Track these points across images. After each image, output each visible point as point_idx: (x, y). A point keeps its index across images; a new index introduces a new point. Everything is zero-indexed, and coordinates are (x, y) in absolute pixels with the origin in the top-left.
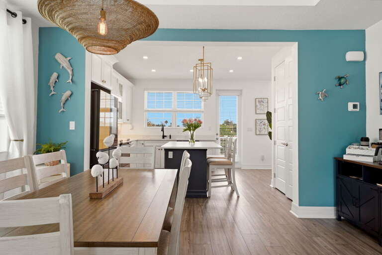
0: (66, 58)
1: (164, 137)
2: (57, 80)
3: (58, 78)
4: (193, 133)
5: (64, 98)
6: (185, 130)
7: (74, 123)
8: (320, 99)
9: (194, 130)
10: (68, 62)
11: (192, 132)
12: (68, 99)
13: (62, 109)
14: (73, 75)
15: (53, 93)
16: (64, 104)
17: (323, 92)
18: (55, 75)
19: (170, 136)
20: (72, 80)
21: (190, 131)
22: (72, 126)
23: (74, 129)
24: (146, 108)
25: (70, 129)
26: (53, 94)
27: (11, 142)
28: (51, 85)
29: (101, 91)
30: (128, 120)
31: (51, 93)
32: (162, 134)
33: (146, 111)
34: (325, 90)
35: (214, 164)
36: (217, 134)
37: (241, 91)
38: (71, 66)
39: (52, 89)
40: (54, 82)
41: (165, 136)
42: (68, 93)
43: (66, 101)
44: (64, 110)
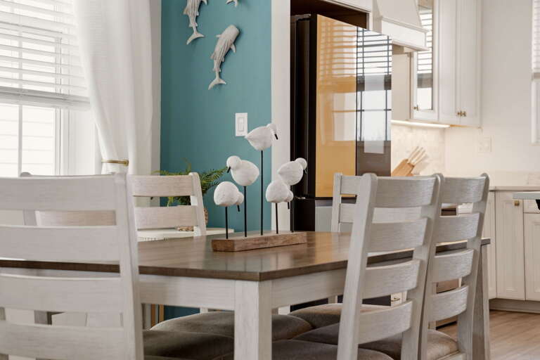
5: (219, 49)
7: (245, 115)
12: (230, 49)
13: (217, 80)
15: (195, 35)
16: (221, 64)
22: (242, 124)
26: (196, 40)
27: (104, 165)
28: (190, 16)
29: (321, 19)
30: (461, 114)
31: (190, 35)
39: (193, 24)
40: (197, 6)
42: (230, 32)
43: (226, 56)
44: (222, 82)
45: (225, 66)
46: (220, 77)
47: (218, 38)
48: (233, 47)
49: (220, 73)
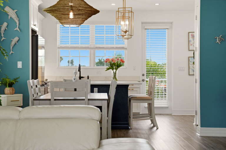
0: (13, 10)
1: (80, 78)
2: (6, 28)
3: (7, 27)
4: (116, 71)
5: (13, 43)
6: (108, 69)
7: (21, 62)
8: (217, 42)
9: (117, 69)
10: (15, 13)
11: (114, 71)
12: (16, 43)
13: (11, 52)
14: (19, 24)
15: (3, 38)
17: (220, 37)
18: (5, 24)
19: (88, 77)
20: (19, 28)
21: (113, 69)
22: (20, 65)
23: (21, 67)
24: (58, 44)
25: (18, 67)
26: (3, 40)
28: (2, 33)
31: (2, 39)
32: (79, 75)
33: (59, 48)
34: (221, 35)
35: (135, 99)
36: (143, 75)
37: (172, 23)
38: (18, 17)
39: (2, 35)
40: (4, 30)
41: (83, 77)
42: (16, 39)
43: (14, 46)
44: (13, 52)
45: (14, 48)
46: (12, 51)
47: (12, 40)
48: (17, 43)
49: (12, 50)
